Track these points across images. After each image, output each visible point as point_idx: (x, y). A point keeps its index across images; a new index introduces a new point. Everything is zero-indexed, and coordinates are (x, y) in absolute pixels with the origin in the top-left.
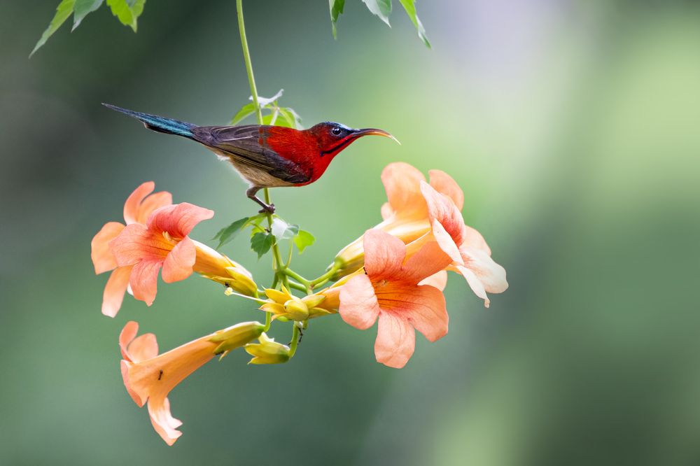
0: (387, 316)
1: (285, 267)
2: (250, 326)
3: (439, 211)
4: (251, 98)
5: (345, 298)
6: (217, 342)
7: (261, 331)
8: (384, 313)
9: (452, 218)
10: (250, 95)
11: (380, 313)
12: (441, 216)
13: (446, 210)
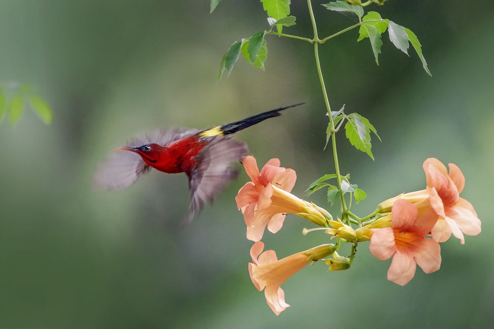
0: (400, 254)
1: (348, 210)
2: (328, 246)
3: (439, 183)
4: (327, 114)
5: (375, 239)
6: (308, 255)
7: (334, 249)
8: (398, 253)
9: (448, 188)
10: (327, 112)
11: (396, 252)
12: (440, 186)
13: (444, 182)
